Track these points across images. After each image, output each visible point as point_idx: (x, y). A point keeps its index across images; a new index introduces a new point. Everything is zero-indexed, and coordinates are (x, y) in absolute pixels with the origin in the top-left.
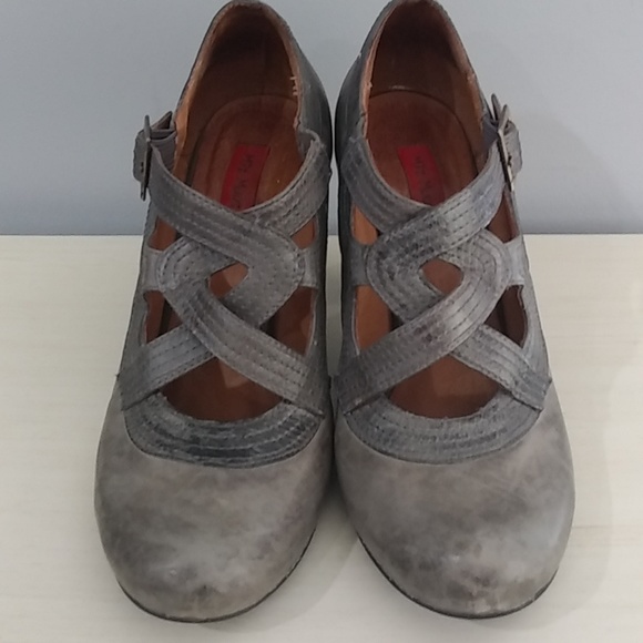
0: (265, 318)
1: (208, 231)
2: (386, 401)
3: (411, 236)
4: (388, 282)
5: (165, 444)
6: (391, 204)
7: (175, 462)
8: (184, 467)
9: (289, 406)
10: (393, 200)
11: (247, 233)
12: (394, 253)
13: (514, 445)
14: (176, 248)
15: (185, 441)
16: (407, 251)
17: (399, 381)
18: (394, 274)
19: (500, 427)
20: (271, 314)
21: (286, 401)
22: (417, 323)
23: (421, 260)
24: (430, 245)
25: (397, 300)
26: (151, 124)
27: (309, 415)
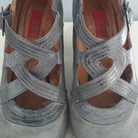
0: (46, 76)
1: (25, 49)
2: (86, 102)
3: (96, 51)
4: (88, 65)
5: (15, 119)
6: (90, 39)
7: (19, 125)
8: (22, 127)
9: (55, 103)
10: (92, 38)
11: (38, 50)
12: (90, 56)
13: (127, 117)
14: (14, 53)
15: (21, 117)
16: (95, 56)
17: (91, 97)
18: (90, 62)
19: (123, 111)
20: (47, 74)
21: (53, 102)
22: (97, 79)
23: (99, 59)
24: (103, 54)
25: (91, 71)
26: (4, 10)
27: (61, 104)
